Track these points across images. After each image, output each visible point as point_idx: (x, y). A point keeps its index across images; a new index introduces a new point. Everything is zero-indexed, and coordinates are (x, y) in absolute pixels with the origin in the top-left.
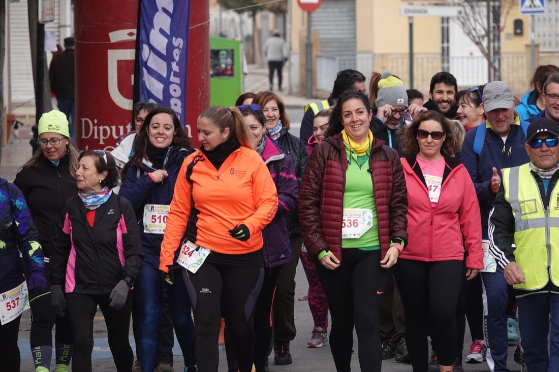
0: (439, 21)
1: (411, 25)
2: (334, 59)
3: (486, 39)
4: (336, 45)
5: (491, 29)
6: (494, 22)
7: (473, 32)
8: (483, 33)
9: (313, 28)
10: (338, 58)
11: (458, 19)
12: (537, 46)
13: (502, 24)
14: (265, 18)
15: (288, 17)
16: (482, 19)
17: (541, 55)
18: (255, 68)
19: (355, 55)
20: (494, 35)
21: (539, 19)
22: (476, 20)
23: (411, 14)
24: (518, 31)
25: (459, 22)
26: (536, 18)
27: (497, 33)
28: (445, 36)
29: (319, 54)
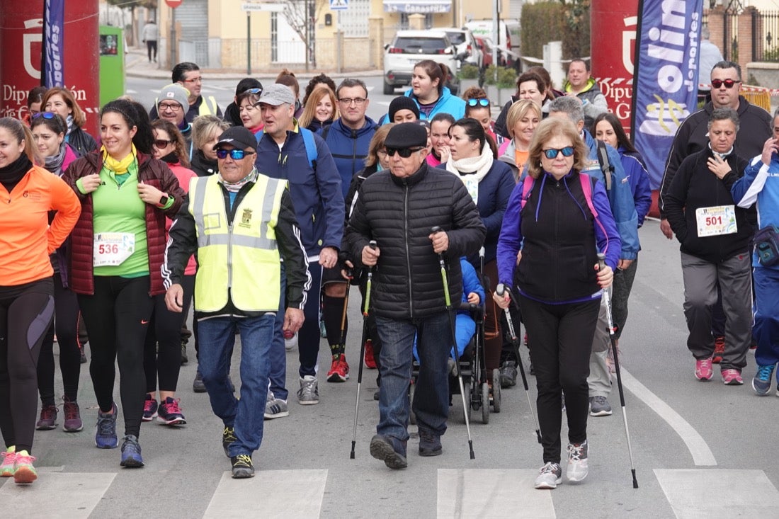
0: (270, 14)
1: (249, 18)
2: (192, 42)
3: (304, 28)
4: (194, 32)
5: (308, 21)
6: (310, 15)
7: (295, 23)
8: (302, 24)
9: (176, 20)
10: (194, 42)
11: (284, 13)
12: (342, 33)
13: (316, 18)
14: (141, 12)
15: (158, 11)
16: (301, 13)
17: (345, 40)
18: (134, 49)
19: (207, 40)
20: (310, 26)
21: (343, 14)
22: (297, 14)
23: (249, 10)
24: (328, 22)
25: (284, 16)
26: (341, 13)
27: (312, 23)
28: (274, 26)
29: (181, 38)
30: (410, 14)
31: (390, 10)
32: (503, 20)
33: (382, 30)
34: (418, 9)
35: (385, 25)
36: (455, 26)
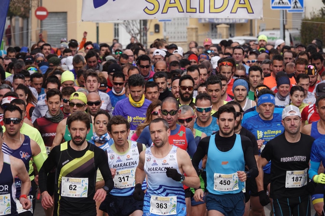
0: (113, 25)
1: (98, 28)
3: (139, 35)
5: (142, 30)
6: (143, 25)
7: (132, 32)
8: (137, 32)
9: (43, 28)
11: (124, 24)
12: (167, 39)
13: (148, 27)
14: (17, 20)
15: (29, 20)
16: (137, 24)
21: (168, 24)
22: (133, 25)
23: (98, 22)
24: (157, 30)
25: (124, 26)
27: (145, 32)
28: (117, 33)
30: (218, 24)
31: (203, 21)
32: (287, 29)
33: (197, 36)
34: (224, 21)
35: (199, 33)
36: (251, 35)
